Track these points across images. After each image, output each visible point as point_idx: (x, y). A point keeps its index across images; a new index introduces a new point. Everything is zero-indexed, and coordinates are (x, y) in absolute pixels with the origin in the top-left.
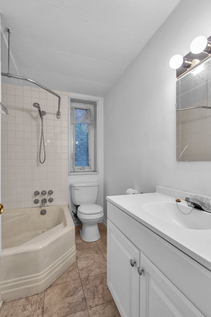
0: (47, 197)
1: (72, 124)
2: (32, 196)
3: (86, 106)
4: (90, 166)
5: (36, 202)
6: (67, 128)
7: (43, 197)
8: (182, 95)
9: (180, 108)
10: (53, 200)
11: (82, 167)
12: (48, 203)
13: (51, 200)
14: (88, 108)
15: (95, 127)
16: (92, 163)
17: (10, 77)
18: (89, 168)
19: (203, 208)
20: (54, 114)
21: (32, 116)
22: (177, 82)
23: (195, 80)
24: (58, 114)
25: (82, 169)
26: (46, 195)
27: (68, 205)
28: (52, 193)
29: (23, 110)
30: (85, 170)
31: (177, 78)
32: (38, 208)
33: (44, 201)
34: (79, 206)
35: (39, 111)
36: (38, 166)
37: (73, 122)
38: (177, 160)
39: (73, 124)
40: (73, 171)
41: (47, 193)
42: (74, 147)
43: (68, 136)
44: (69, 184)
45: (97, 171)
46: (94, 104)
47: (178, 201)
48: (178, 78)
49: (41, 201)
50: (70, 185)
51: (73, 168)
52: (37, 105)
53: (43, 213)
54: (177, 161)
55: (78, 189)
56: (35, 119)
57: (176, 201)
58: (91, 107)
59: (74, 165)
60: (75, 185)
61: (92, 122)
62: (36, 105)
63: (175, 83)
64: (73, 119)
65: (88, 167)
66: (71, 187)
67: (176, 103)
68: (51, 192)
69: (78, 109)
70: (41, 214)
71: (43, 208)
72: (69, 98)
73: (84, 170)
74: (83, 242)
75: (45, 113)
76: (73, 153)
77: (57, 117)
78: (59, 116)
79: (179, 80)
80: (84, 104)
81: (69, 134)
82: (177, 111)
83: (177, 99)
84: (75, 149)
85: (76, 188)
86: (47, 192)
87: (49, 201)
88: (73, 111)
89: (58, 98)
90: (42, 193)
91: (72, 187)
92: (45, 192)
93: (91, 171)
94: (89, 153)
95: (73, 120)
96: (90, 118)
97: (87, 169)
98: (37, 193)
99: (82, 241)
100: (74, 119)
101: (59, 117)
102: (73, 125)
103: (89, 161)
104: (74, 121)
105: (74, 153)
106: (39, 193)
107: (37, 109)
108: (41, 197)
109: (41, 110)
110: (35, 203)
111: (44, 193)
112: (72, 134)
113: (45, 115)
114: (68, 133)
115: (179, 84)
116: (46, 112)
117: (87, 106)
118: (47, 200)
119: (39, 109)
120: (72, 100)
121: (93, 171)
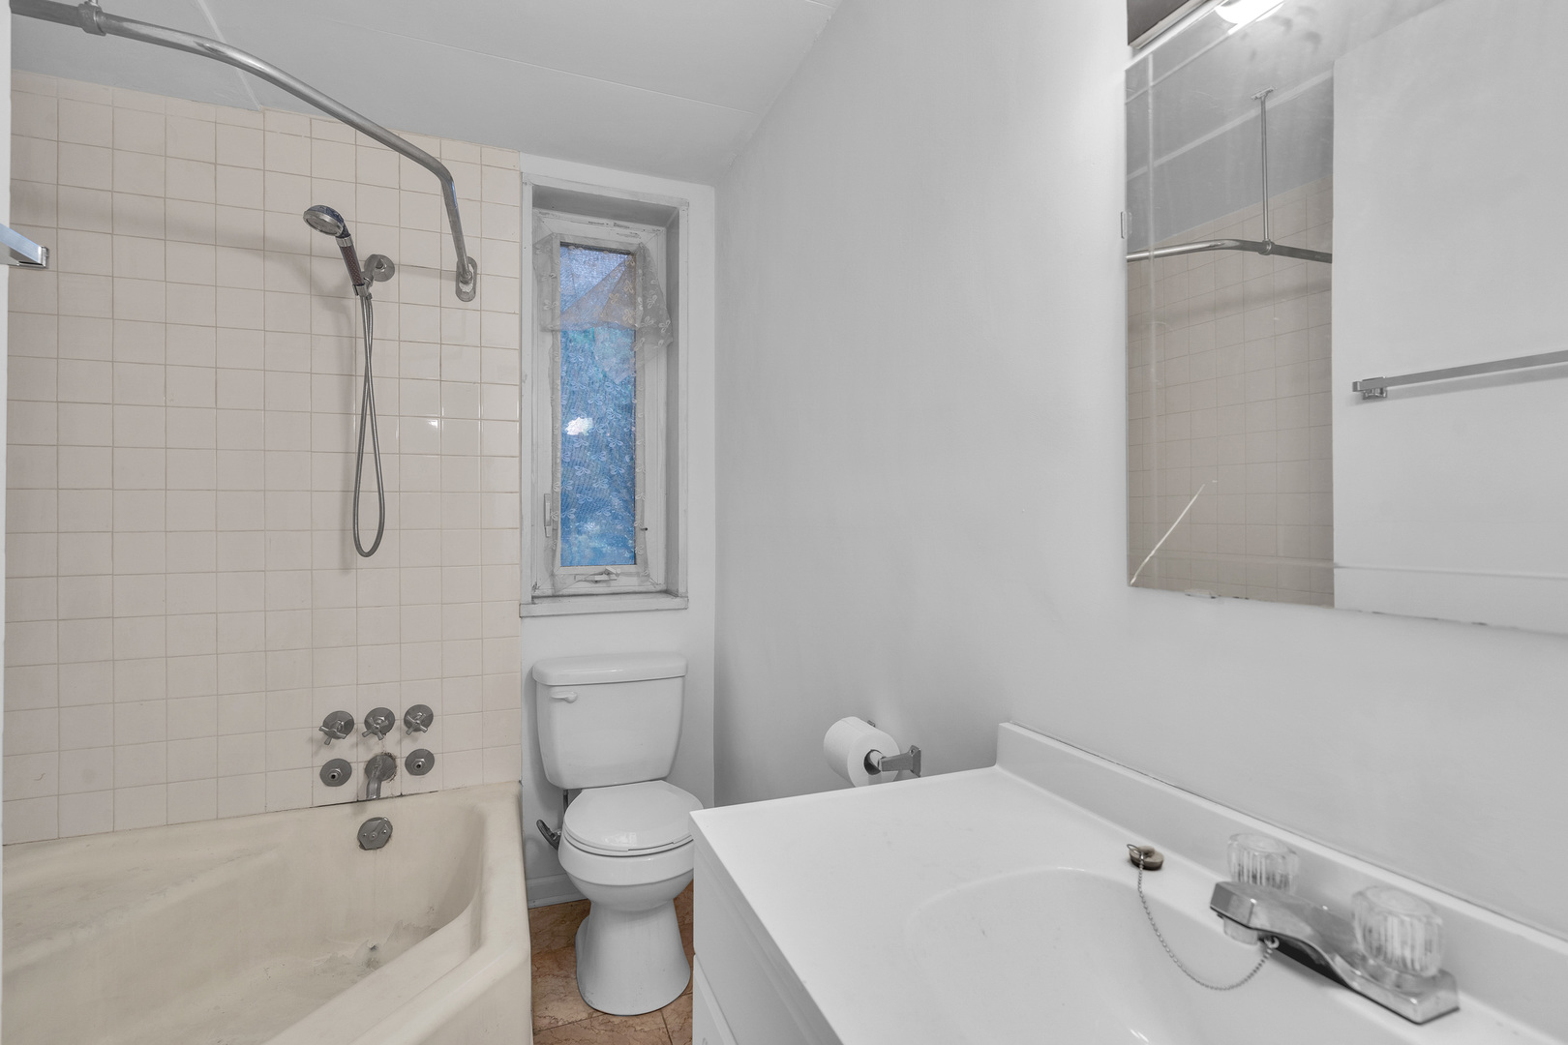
0: (398, 744)
1: (544, 330)
2: (311, 740)
3: (617, 229)
4: (646, 563)
5: (335, 774)
6: (517, 353)
7: (376, 747)
8: (1165, 159)
9: (1152, 243)
10: (430, 758)
11: (601, 569)
12: (403, 780)
13: (421, 763)
14: (635, 241)
15: (672, 348)
16: (653, 543)
17: (100, 30)
18: (638, 574)
19: (1338, 964)
20: (441, 274)
21: (311, 281)
22: (1128, 72)
23: (1254, 55)
24: (465, 274)
25: (598, 578)
26: (392, 736)
27: (514, 789)
28: (428, 720)
29: (263, 247)
30: (615, 587)
31: (1128, 49)
32: (348, 809)
33: (381, 769)
34: (578, 791)
35: (349, 253)
36: (345, 568)
37: (553, 319)
38: (1131, 575)
39: (553, 331)
40: (549, 592)
41: (399, 722)
42: (554, 457)
43: (521, 396)
44: (526, 670)
45: (681, 590)
46: (666, 219)
47: (1145, 862)
48: (1135, 52)
49: (362, 766)
50: (531, 673)
51: (552, 575)
52: (327, 218)
53: (375, 836)
54: (1135, 585)
55: (571, 696)
56: (332, 299)
57: (1135, 863)
58: (648, 238)
59: (554, 556)
60: (555, 675)
61: (657, 323)
62: (327, 220)
63: (1121, 77)
64: (553, 300)
65: (632, 568)
66: (535, 686)
67: (1121, 206)
68: (420, 719)
69: (577, 246)
70: (362, 847)
71: (375, 810)
72: (524, 183)
73: (613, 583)
74: (590, 1017)
75: (392, 268)
76: (548, 490)
77: (459, 293)
78: (466, 283)
79: (1145, 60)
80: (611, 222)
81: (527, 387)
82: (1129, 261)
83: (1131, 187)
84: (560, 469)
85: (559, 693)
86: (399, 716)
87: (407, 765)
88: (551, 258)
89: (436, 183)
90: (366, 722)
91: (539, 687)
92: (390, 716)
93: (651, 588)
94: (637, 489)
95: (552, 310)
96: (644, 298)
97: (626, 578)
98: (338, 726)
99: (581, 1007)
100: (558, 303)
101: (467, 289)
102: (549, 338)
103: (640, 535)
104: (558, 312)
105: (558, 490)
106: (348, 726)
107: (331, 243)
108: (361, 749)
109: (362, 254)
110: (328, 784)
111: (380, 722)
112: (547, 387)
113: (386, 277)
114: (521, 381)
115: (1143, 82)
116: (394, 259)
117: (627, 231)
118: (401, 763)
119: (345, 242)
120: (546, 199)
121: (659, 588)
